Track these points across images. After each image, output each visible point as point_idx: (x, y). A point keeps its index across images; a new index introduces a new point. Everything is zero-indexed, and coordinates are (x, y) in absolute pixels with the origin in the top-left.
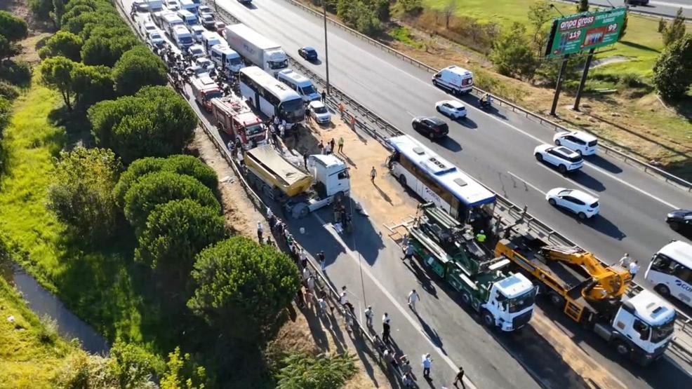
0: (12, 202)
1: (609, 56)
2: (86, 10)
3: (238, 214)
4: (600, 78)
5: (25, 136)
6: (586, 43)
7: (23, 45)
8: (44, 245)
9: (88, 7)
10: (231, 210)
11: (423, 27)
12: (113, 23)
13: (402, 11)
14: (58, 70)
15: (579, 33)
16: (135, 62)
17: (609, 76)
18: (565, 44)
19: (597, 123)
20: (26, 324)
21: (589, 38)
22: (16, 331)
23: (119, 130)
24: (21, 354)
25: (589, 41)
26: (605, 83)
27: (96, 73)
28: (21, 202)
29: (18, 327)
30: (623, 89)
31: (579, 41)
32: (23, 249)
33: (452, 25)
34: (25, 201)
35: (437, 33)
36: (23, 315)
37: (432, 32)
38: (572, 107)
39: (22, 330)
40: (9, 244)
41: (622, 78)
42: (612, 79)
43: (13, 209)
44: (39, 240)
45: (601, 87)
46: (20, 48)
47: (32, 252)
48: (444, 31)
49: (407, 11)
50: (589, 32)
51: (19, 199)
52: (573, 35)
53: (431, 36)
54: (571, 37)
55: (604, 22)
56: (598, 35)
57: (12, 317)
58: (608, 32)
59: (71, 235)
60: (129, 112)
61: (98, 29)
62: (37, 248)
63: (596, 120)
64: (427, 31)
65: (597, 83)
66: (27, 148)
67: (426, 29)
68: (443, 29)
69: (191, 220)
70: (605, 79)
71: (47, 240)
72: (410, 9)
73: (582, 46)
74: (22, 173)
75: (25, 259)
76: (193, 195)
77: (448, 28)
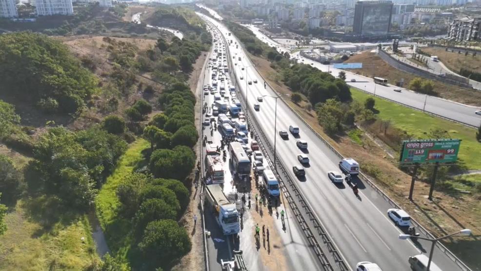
0: (108, 189)
1: (479, 169)
2: (178, 104)
3: (192, 214)
4: (464, 182)
5: (128, 160)
6: (430, 158)
7: (149, 116)
8: (110, 211)
9: (178, 102)
10: (190, 212)
11: (371, 131)
12: (185, 112)
13: (364, 120)
14: (151, 131)
15: (423, 151)
16: (182, 133)
17: (469, 182)
18: (412, 156)
19: (438, 210)
20: (87, 242)
21: (431, 155)
22: (82, 244)
23: (157, 164)
24: (78, 253)
25: (432, 157)
26: (466, 186)
27: (165, 136)
28: (111, 190)
29: (83, 243)
30: (475, 193)
31: (424, 156)
32: (101, 210)
33: (388, 132)
34: (113, 190)
35: (378, 136)
36: (88, 238)
37: (375, 135)
38: (427, 197)
39: (84, 244)
40: (98, 207)
41: (476, 184)
42: (470, 184)
43: (108, 192)
44: (110, 208)
45: (462, 188)
46: (147, 117)
47: (104, 212)
48: (382, 136)
49: (366, 120)
50: (432, 152)
51: (111, 188)
52: (418, 152)
53: (374, 137)
54: (417, 153)
55: (442, 147)
56: (439, 154)
57: (83, 238)
58: (447, 153)
59: (122, 208)
60: (164, 156)
61: (177, 114)
62: (107, 211)
63: (438, 208)
64: (373, 134)
65: (461, 185)
66: (126, 166)
67: (372, 132)
68: (382, 134)
69: (157, 208)
70: (467, 183)
71: (113, 209)
72: (369, 119)
73: (427, 159)
74: (118, 176)
75: (101, 215)
76: (166, 199)
77: (385, 134)
